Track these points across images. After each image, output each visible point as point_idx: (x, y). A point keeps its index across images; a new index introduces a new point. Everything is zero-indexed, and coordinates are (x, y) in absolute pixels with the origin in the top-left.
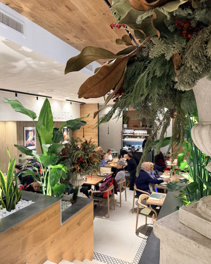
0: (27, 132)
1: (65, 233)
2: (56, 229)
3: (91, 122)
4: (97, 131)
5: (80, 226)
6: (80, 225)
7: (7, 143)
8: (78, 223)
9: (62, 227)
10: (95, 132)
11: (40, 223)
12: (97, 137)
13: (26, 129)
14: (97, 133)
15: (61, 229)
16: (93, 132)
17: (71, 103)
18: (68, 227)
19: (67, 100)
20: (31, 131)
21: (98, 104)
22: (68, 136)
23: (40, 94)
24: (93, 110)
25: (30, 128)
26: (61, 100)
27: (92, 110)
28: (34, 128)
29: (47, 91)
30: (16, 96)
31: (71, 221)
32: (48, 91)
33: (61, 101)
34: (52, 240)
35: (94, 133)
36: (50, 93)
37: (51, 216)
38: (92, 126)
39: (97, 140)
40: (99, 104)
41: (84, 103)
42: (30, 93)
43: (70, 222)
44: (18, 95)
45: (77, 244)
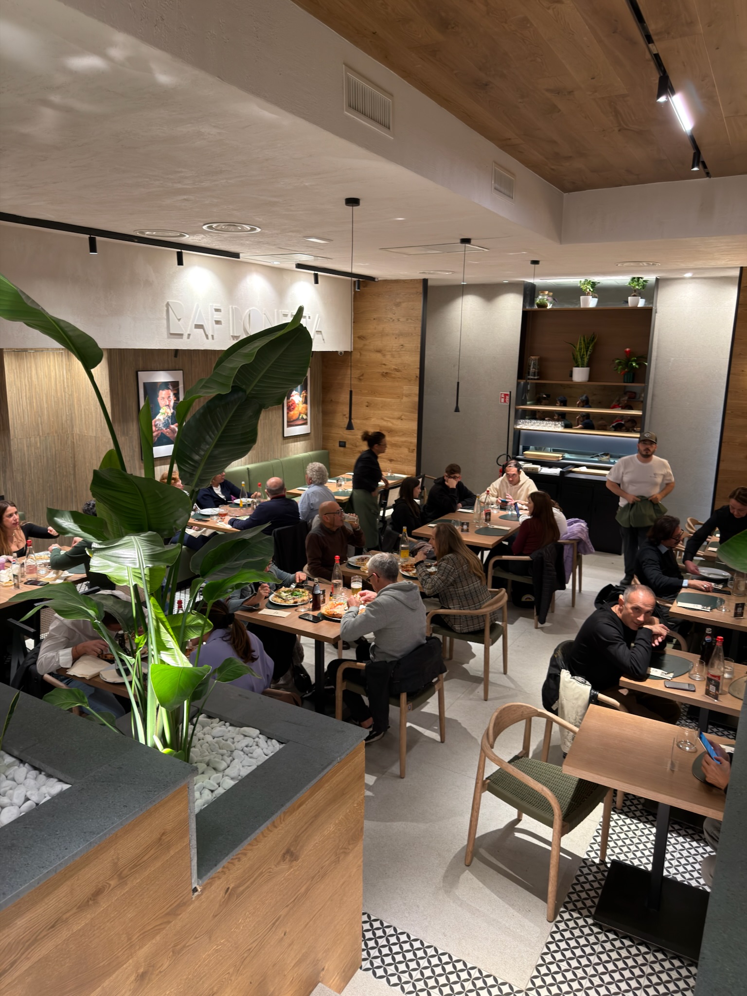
0: (152, 390)
1: (215, 916)
2: (168, 914)
3: (393, 356)
4: (416, 390)
5: (294, 863)
6: (296, 859)
7: (77, 430)
8: (288, 852)
9: (199, 896)
10: (408, 396)
11: (65, 917)
12: (416, 416)
13: (145, 377)
14: (416, 399)
15: (197, 904)
16: (400, 396)
17: (316, 276)
18: (231, 887)
19: (299, 266)
20: (166, 385)
21: (425, 281)
22: (307, 409)
23: (188, 239)
24: (404, 305)
25: (162, 377)
26: (276, 264)
27: (398, 305)
28: (178, 376)
29: (210, 227)
30: (93, 248)
31: (250, 854)
32: (214, 225)
33: (279, 270)
34: (141, 970)
35: (405, 399)
36: (226, 235)
37: (135, 866)
38: (397, 370)
39: (414, 426)
40: (430, 283)
41: (371, 279)
42: (148, 234)
43: (244, 859)
44: (98, 246)
45: (282, 939)
